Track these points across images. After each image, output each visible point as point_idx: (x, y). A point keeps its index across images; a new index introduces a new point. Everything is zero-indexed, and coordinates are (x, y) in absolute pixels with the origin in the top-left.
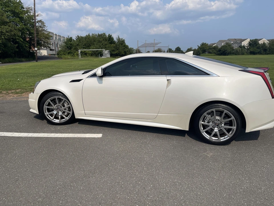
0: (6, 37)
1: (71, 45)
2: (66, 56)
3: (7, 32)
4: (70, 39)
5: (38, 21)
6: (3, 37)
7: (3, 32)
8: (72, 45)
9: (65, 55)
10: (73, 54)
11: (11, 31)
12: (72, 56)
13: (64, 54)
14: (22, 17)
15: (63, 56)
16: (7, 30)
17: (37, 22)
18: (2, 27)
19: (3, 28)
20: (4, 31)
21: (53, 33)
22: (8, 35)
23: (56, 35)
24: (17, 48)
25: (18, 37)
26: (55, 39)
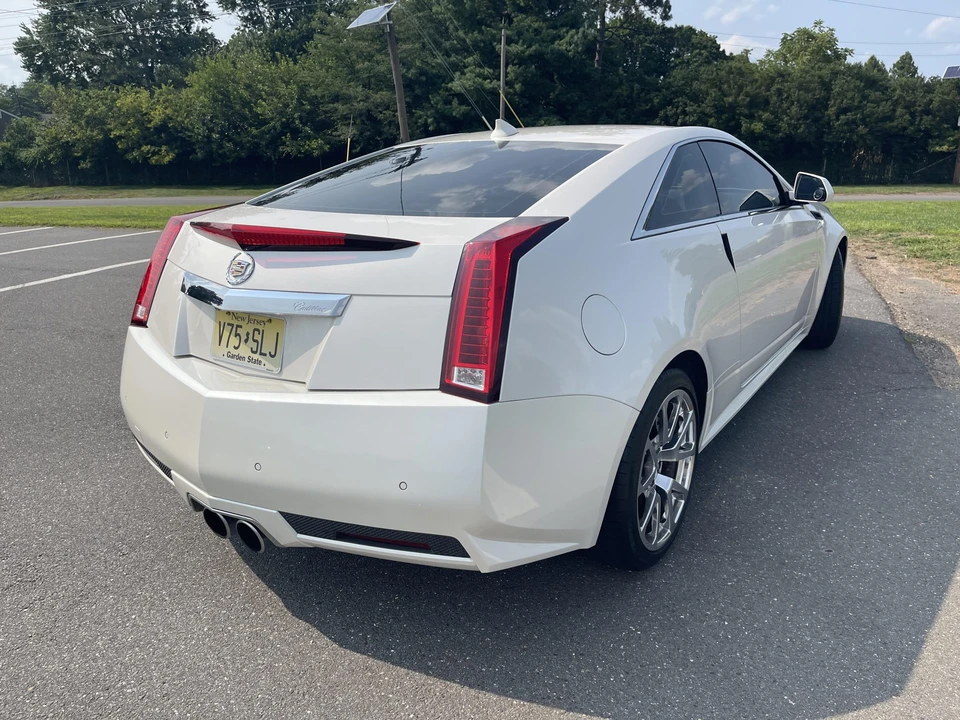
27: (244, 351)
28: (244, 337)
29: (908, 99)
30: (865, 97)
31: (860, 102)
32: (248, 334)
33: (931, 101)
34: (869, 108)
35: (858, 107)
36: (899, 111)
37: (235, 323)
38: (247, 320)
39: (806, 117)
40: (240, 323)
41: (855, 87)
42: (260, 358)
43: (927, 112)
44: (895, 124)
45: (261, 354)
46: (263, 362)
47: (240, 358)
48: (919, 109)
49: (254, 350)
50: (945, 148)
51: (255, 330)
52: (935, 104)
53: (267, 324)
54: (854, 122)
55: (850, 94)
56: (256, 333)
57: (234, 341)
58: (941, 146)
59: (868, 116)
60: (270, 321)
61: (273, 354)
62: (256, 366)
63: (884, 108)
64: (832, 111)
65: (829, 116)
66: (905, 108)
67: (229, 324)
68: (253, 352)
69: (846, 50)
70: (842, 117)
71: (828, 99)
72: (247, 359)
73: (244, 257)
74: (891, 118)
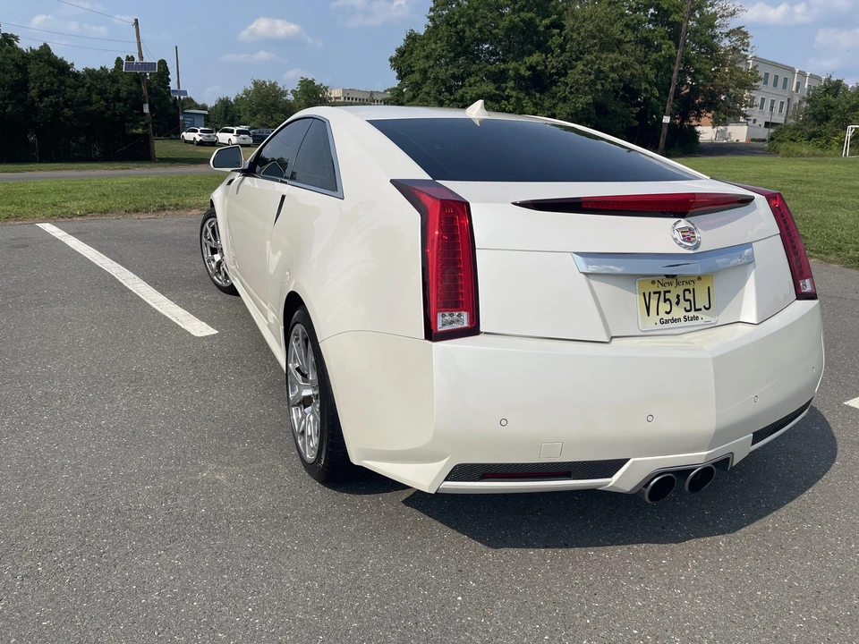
0: (607, 86)
1: (829, 106)
2: (795, 147)
3: (613, 69)
4: (835, 88)
5: (732, 31)
6: (599, 87)
7: (603, 72)
8: (832, 108)
9: (794, 141)
10: (827, 142)
11: (625, 66)
12: (821, 147)
13: (791, 140)
14: (675, 22)
15: (782, 146)
16: (615, 65)
17: (728, 35)
18: (603, 56)
19: (606, 59)
20: (606, 69)
21: (792, 70)
22: (613, 81)
23: (802, 74)
24: (636, 118)
25: (647, 86)
26: (794, 89)
27: (678, 312)
28: (674, 300)
29: (99, 87)
30: (62, 83)
31: (58, 87)
32: (678, 296)
33: (119, 91)
34: (69, 93)
35: (57, 92)
36: (95, 97)
37: (662, 289)
38: (674, 284)
39: (10, 97)
40: (667, 289)
41: (50, 72)
42: (696, 314)
43: (117, 99)
44: (93, 108)
45: (696, 310)
46: (700, 316)
47: (674, 320)
48: (111, 96)
49: (688, 308)
50: (140, 130)
51: (685, 290)
52: (123, 94)
53: (697, 282)
54: (57, 104)
55: (47, 79)
56: (687, 293)
57: (664, 307)
58: (136, 129)
59: (69, 100)
60: (699, 278)
61: (707, 306)
62: (694, 323)
63: (81, 93)
64: (33, 93)
65: (31, 97)
66: (98, 94)
67: (654, 293)
68: (687, 311)
69: (12, 36)
70: (46, 99)
71: (26, 81)
72: (682, 319)
73: (683, 223)
74: (89, 103)
